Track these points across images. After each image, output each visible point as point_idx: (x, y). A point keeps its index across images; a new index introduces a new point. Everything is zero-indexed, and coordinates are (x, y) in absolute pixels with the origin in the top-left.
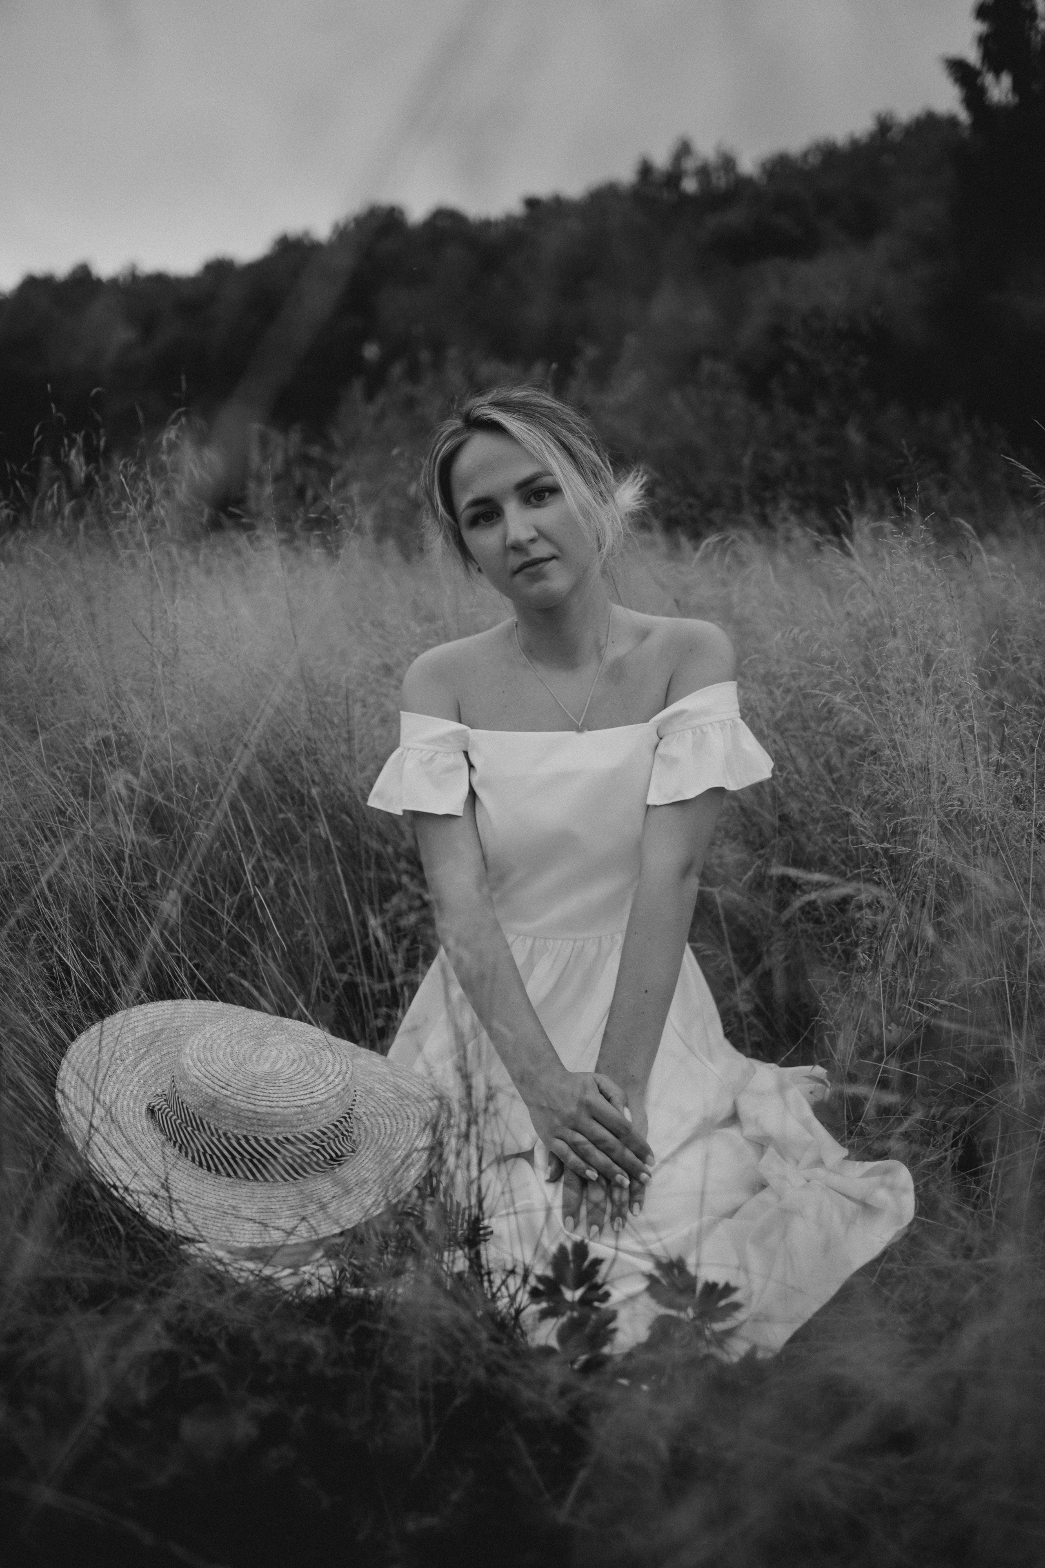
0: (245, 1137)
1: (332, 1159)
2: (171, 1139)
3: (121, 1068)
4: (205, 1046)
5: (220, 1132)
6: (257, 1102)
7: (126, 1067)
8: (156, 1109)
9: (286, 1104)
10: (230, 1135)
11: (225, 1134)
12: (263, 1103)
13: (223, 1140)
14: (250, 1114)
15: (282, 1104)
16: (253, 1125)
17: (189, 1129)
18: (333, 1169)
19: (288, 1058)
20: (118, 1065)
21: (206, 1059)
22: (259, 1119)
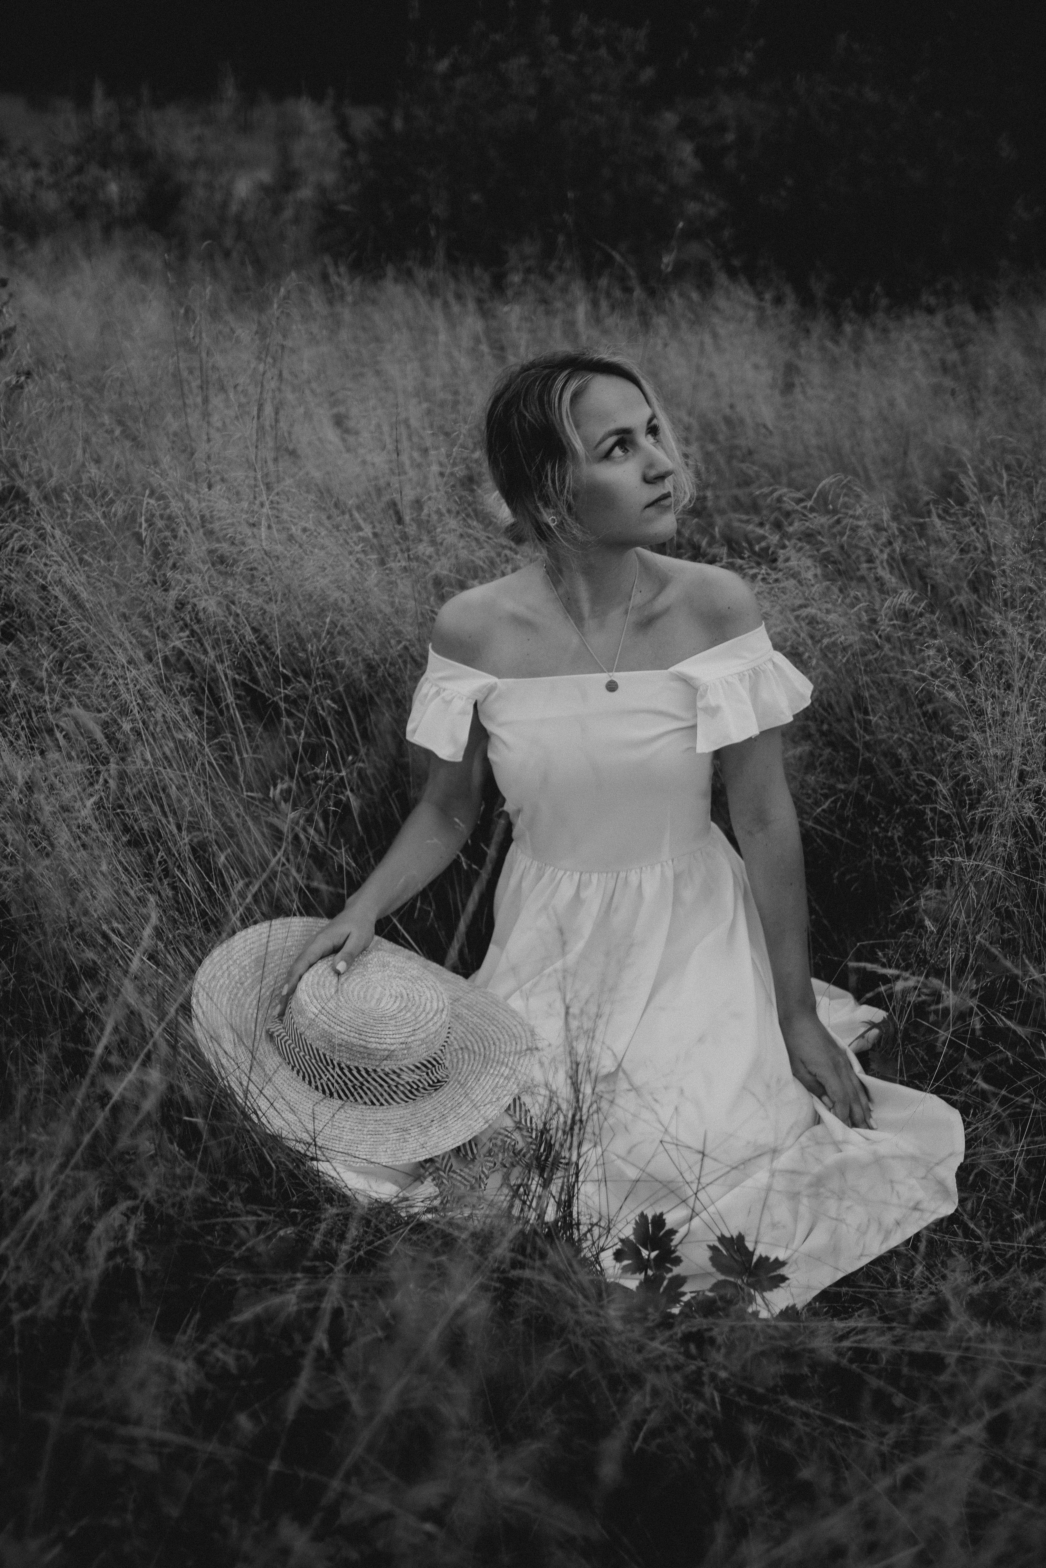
0: (357, 1068)
1: (429, 1085)
2: (289, 1063)
3: (241, 992)
4: (318, 983)
5: (335, 1063)
6: (368, 1039)
7: (245, 990)
8: (275, 1034)
9: (392, 1041)
10: (343, 1065)
11: (339, 1065)
12: (372, 1040)
13: (337, 1069)
14: (362, 1049)
15: (388, 1041)
16: (363, 1058)
17: (307, 1057)
18: (430, 1094)
19: (391, 995)
20: (238, 989)
21: (321, 996)
22: (368, 1053)
